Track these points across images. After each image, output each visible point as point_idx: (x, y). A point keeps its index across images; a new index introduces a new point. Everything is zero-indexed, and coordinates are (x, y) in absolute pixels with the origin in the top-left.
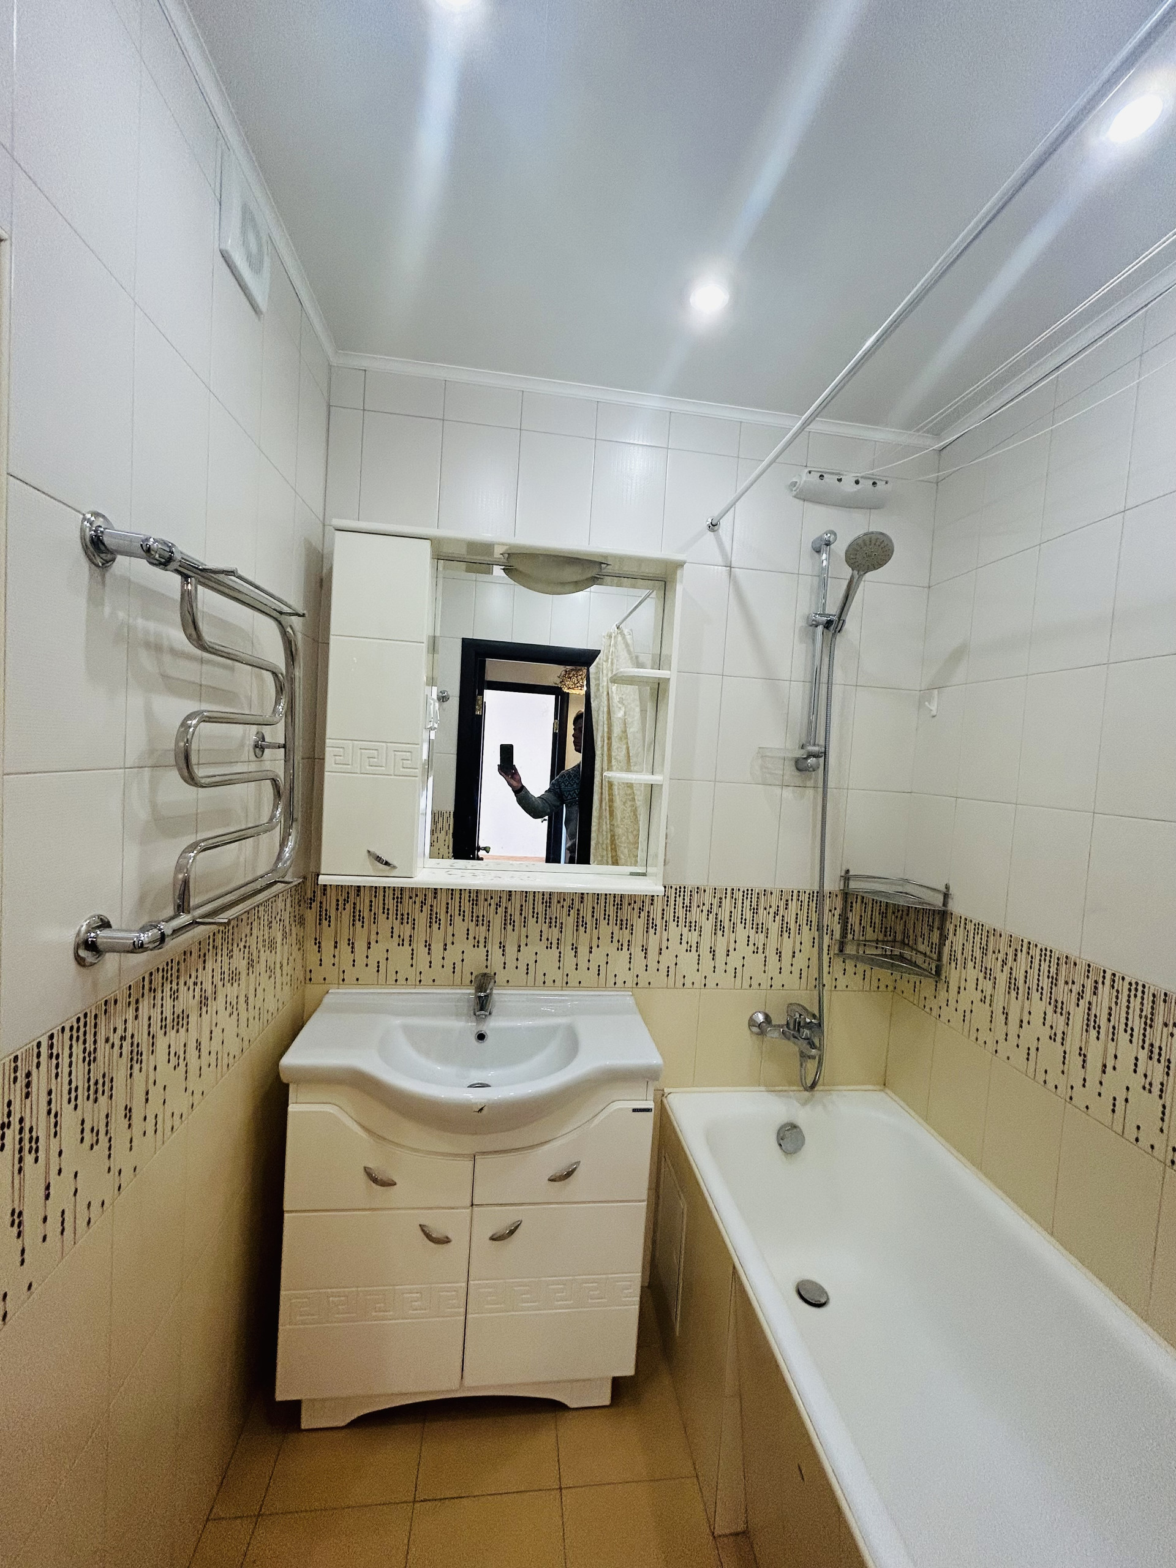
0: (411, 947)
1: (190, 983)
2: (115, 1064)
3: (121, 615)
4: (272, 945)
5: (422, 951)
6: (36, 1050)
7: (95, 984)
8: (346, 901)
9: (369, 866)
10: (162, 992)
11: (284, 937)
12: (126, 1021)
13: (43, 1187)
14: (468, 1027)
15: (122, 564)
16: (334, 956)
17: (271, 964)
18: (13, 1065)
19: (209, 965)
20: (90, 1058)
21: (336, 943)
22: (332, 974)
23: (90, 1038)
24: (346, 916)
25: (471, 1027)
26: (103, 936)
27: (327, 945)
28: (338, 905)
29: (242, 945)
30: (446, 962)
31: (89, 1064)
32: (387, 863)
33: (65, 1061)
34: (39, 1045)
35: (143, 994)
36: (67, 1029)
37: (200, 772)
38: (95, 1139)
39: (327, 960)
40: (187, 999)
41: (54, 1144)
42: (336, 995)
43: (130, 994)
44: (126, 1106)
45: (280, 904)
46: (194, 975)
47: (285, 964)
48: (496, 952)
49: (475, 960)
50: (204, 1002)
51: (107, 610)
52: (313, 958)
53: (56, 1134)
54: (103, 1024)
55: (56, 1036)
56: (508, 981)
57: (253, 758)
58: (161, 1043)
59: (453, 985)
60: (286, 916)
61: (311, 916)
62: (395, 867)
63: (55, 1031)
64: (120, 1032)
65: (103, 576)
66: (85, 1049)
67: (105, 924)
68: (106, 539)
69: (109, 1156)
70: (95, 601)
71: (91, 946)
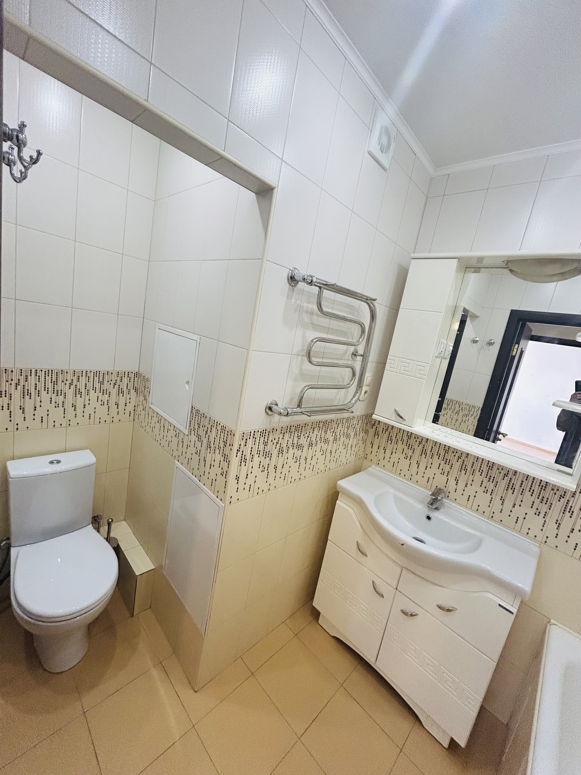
0: (410, 462)
1: (306, 436)
2: (273, 450)
3: (298, 302)
4: (348, 436)
5: (414, 465)
6: (249, 434)
7: (270, 421)
8: (387, 430)
9: (394, 417)
10: (294, 434)
11: (355, 434)
12: (279, 438)
13: (246, 475)
14: (424, 510)
15: (301, 285)
16: (377, 452)
17: (346, 443)
18: (243, 435)
19: (316, 432)
20: (265, 444)
21: (379, 446)
22: (375, 460)
23: (266, 438)
24: (386, 436)
25: (426, 512)
26: (274, 407)
27: (375, 446)
28: (383, 430)
29: (332, 431)
30: (425, 475)
31: (265, 446)
32: (401, 417)
33: (257, 441)
34: (251, 432)
35: (287, 432)
36: (259, 432)
37: (314, 360)
38: (263, 469)
39: (374, 453)
40: (303, 441)
41: (251, 463)
42: (374, 469)
43: (282, 430)
44: (275, 465)
45: (355, 422)
46: (308, 433)
47: (353, 447)
48: (452, 482)
49: (440, 481)
50: (311, 445)
51: (293, 300)
52: (369, 449)
53: (252, 461)
54: (271, 435)
55: (256, 432)
56: (456, 499)
57: (351, 359)
58: (291, 451)
59: (426, 488)
60: (358, 427)
61: (372, 431)
62: (405, 420)
63: (256, 431)
64: (276, 440)
65: (293, 290)
66: (264, 440)
67: (277, 405)
68: (296, 277)
69: (267, 477)
70: (289, 297)
71: (270, 409)
